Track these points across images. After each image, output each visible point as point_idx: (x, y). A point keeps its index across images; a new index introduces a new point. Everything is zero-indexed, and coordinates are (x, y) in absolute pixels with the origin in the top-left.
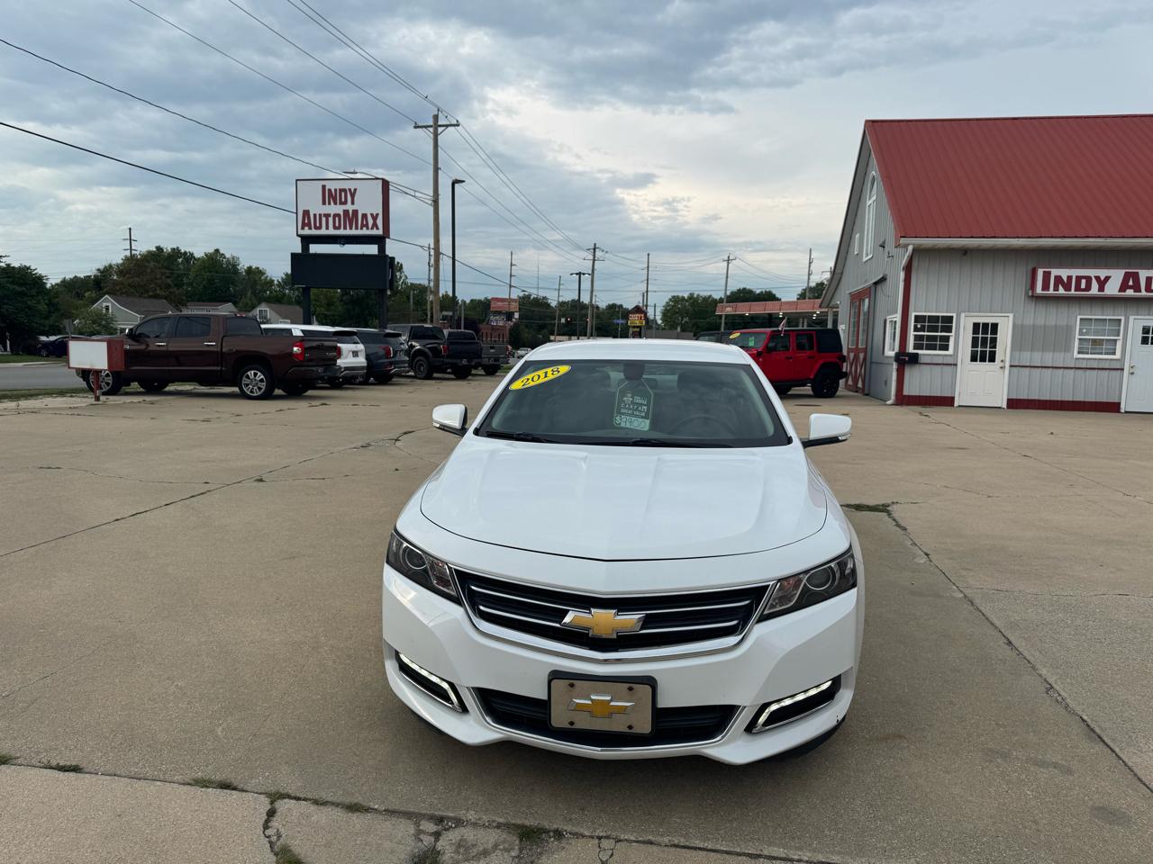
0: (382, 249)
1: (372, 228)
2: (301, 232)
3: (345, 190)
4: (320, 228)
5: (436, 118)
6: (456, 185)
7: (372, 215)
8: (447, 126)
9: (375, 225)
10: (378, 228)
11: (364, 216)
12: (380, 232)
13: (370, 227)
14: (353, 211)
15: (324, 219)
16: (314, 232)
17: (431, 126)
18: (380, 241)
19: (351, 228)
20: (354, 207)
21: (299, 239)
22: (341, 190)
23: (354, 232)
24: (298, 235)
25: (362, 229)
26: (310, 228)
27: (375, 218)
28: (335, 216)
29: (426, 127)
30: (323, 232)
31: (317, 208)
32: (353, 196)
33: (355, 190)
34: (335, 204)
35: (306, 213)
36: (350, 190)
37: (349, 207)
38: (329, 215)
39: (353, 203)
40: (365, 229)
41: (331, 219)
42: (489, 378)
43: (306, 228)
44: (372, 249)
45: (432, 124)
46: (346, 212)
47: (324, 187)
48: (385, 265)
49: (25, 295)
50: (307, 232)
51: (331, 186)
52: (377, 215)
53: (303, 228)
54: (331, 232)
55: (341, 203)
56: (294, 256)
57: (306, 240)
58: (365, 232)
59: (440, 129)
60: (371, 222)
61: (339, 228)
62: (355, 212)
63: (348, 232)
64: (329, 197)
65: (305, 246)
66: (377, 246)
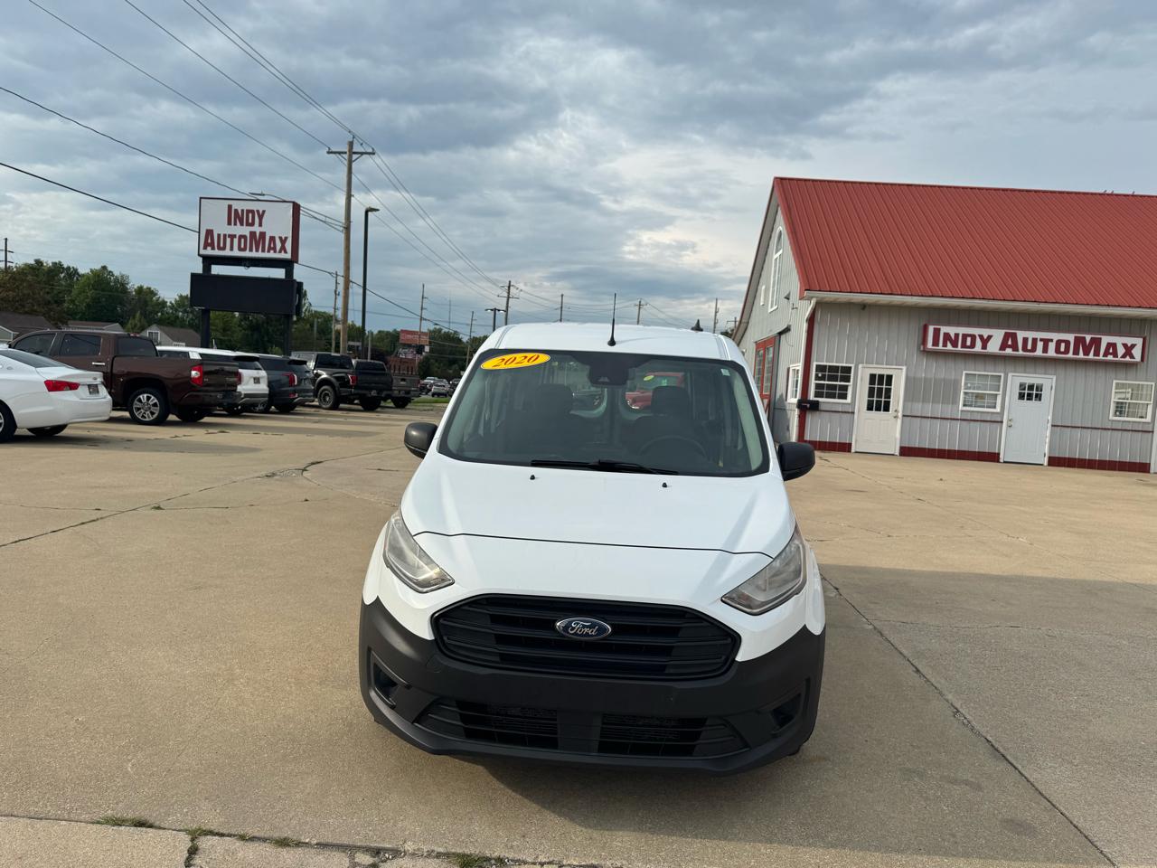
0: (289, 273)
1: (280, 252)
2: (203, 252)
3: (252, 212)
4: (224, 248)
5: (351, 144)
6: (370, 213)
7: (280, 238)
8: (362, 154)
9: (283, 249)
10: (286, 252)
11: (272, 239)
12: (288, 256)
13: (278, 250)
14: (260, 233)
15: (228, 240)
16: (217, 252)
17: (345, 153)
18: (288, 265)
19: (257, 250)
20: (262, 229)
21: (201, 259)
22: (248, 211)
23: (260, 255)
24: (199, 255)
25: (269, 251)
26: (213, 249)
27: (283, 241)
28: (241, 237)
29: (340, 153)
30: (227, 253)
31: (221, 228)
32: (261, 217)
33: (264, 212)
34: (242, 224)
35: (210, 232)
36: (258, 211)
37: (256, 229)
38: (235, 236)
39: (260, 225)
40: (272, 251)
41: (236, 241)
42: (399, 410)
43: (209, 248)
44: (279, 273)
45: (347, 150)
46: (253, 234)
47: (230, 207)
48: (292, 290)
50: (209, 252)
51: (237, 206)
52: (286, 238)
53: (205, 248)
54: (236, 253)
55: (248, 224)
56: (193, 276)
57: (208, 261)
58: (272, 255)
59: (355, 157)
60: (279, 245)
61: (244, 250)
62: (263, 235)
63: (254, 254)
64: (235, 217)
65: (207, 267)
66: (284, 270)
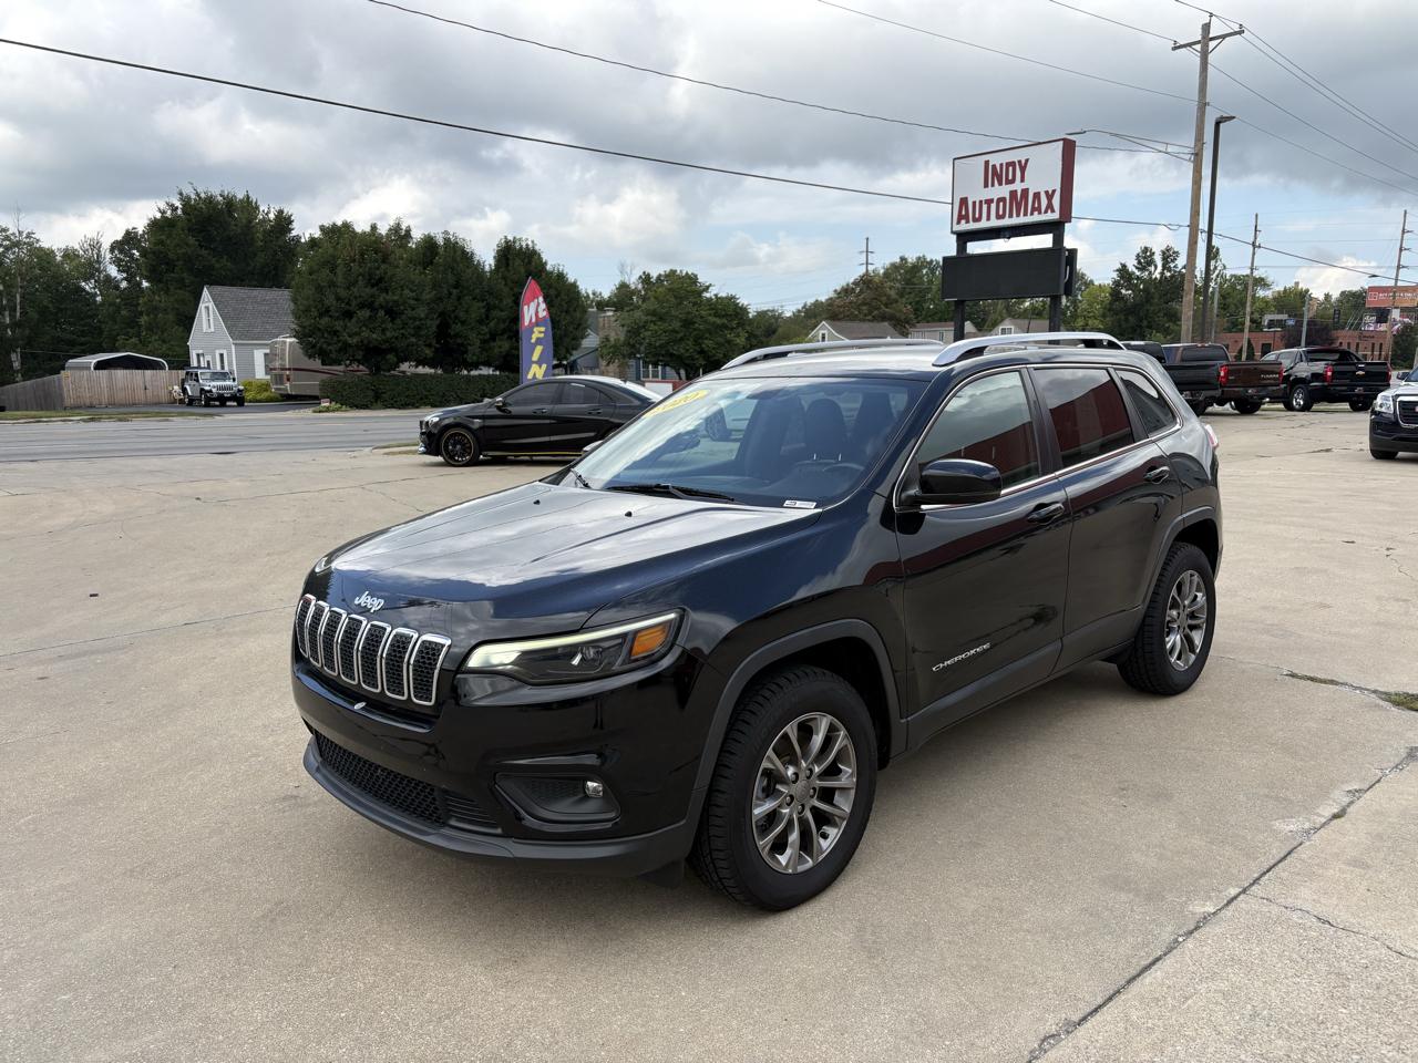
0: (1058, 239)
1: (1046, 212)
2: (957, 228)
3: (1013, 164)
4: (979, 219)
5: (1206, 28)
6: (1220, 125)
7: (1047, 192)
8: (1224, 37)
9: (1050, 207)
10: (1053, 211)
11: (1037, 195)
12: (1055, 216)
13: (1043, 211)
14: (1022, 190)
15: (985, 207)
16: (973, 226)
17: (1198, 42)
18: (1056, 228)
19: (1018, 215)
20: (1024, 186)
21: (955, 237)
22: (1008, 164)
23: (1022, 220)
24: (953, 232)
25: (1032, 214)
26: (968, 222)
27: (1050, 196)
28: (999, 200)
29: (1190, 45)
30: (984, 224)
31: (978, 193)
32: (1023, 169)
33: (1027, 161)
34: (1000, 184)
35: (964, 201)
36: (1020, 162)
37: (1018, 186)
38: (992, 201)
39: (1022, 180)
40: (1036, 213)
41: (993, 206)
44: (1044, 241)
45: (1199, 38)
46: (1013, 194)
47: (987, 163)
48: (1062, 260)
50: (964, 227)
51: (996, 160)
52: (1054, 191)
53: (959, 222)
54: (994, 223)
55: (1009, 182)
56: (946, 260)
57: (963, 238)
58: (1036, 218)
59: (1212, 44)
60: (1044, 203)
61: (1003, 217)
62: (1025, 192)
63: (1015, 221)
64: (994, 175)
65: (961, 246)
66: (1051, 235)
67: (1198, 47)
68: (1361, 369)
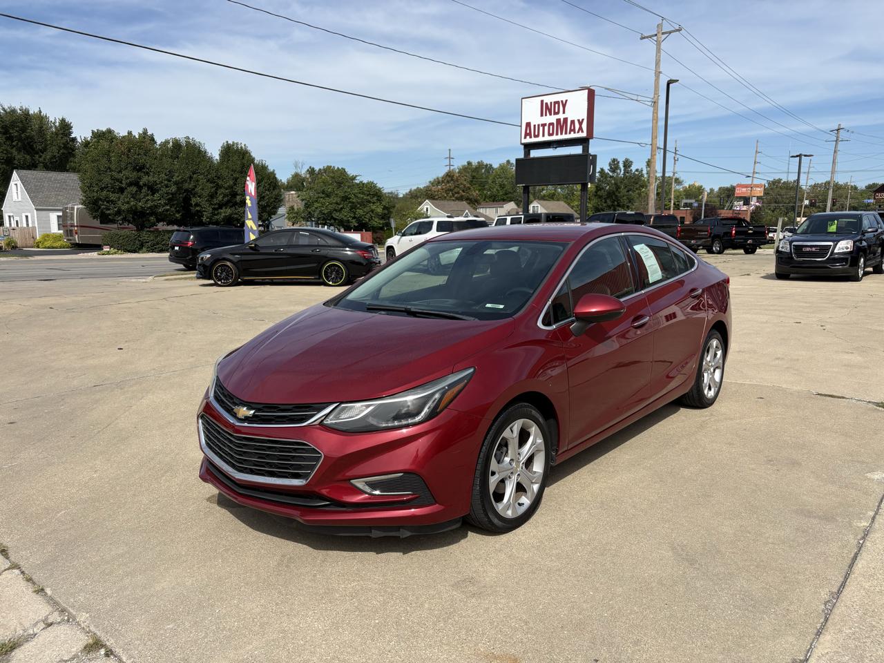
0: (586, 149)
1: (578, 132)
2: (524, 141)
3: (558, 102)
4: (538, 136)
5: (660, 26)
6: (671, 85)
7: (579, 120)
8: (670, 33)
9: (581, 129)
10: (582, 132)
11: (573, 122)
12: (584, 135)
13: (576, 132)
14: (564, 119)
15: (541, 128)
16: (534, 140)
17: (655, 35)
18: (584, 142)
19: (561, 134)
20: (565, 116)
21: (523, 146)
22: (555, 103)
23: (564, 137)
24: (522, 144)
25: (570, 133)
26: (531, 137)
27: (581, 123)
28: (550, 124)
29: (651, 37)
30: (540, 139)
31: (536, 120)
32: (564, 106)
33: (566, 101)
34: (550, 114)
35: (528, 125)
36: (562, 101)
37: (561, 116)
38: (545, 125)
39: (564, 112)
40: (572, 133)
41: (546, 128)
43: (528, 137)
45: (656, 33)
46: (558, 121)
47: (542, 101)
48: (586, 160)
49: (370, 202)
50: (528, 140)
51: (548, 99)
52: (583, 120)
53: (525, 138)
54: (547, 138)
55: (555, 113)
56: (518, 161)
57: (528, 147)
58: (573, 136)
59: (663, 37)
60: (577, 126)
61: (552, 135)
62: (566, 120)
63: (560, 137)
64: (546, 109)
65: (527, 153)
66: (581, 147)
67: (655, 38)
68: (751, 229)
